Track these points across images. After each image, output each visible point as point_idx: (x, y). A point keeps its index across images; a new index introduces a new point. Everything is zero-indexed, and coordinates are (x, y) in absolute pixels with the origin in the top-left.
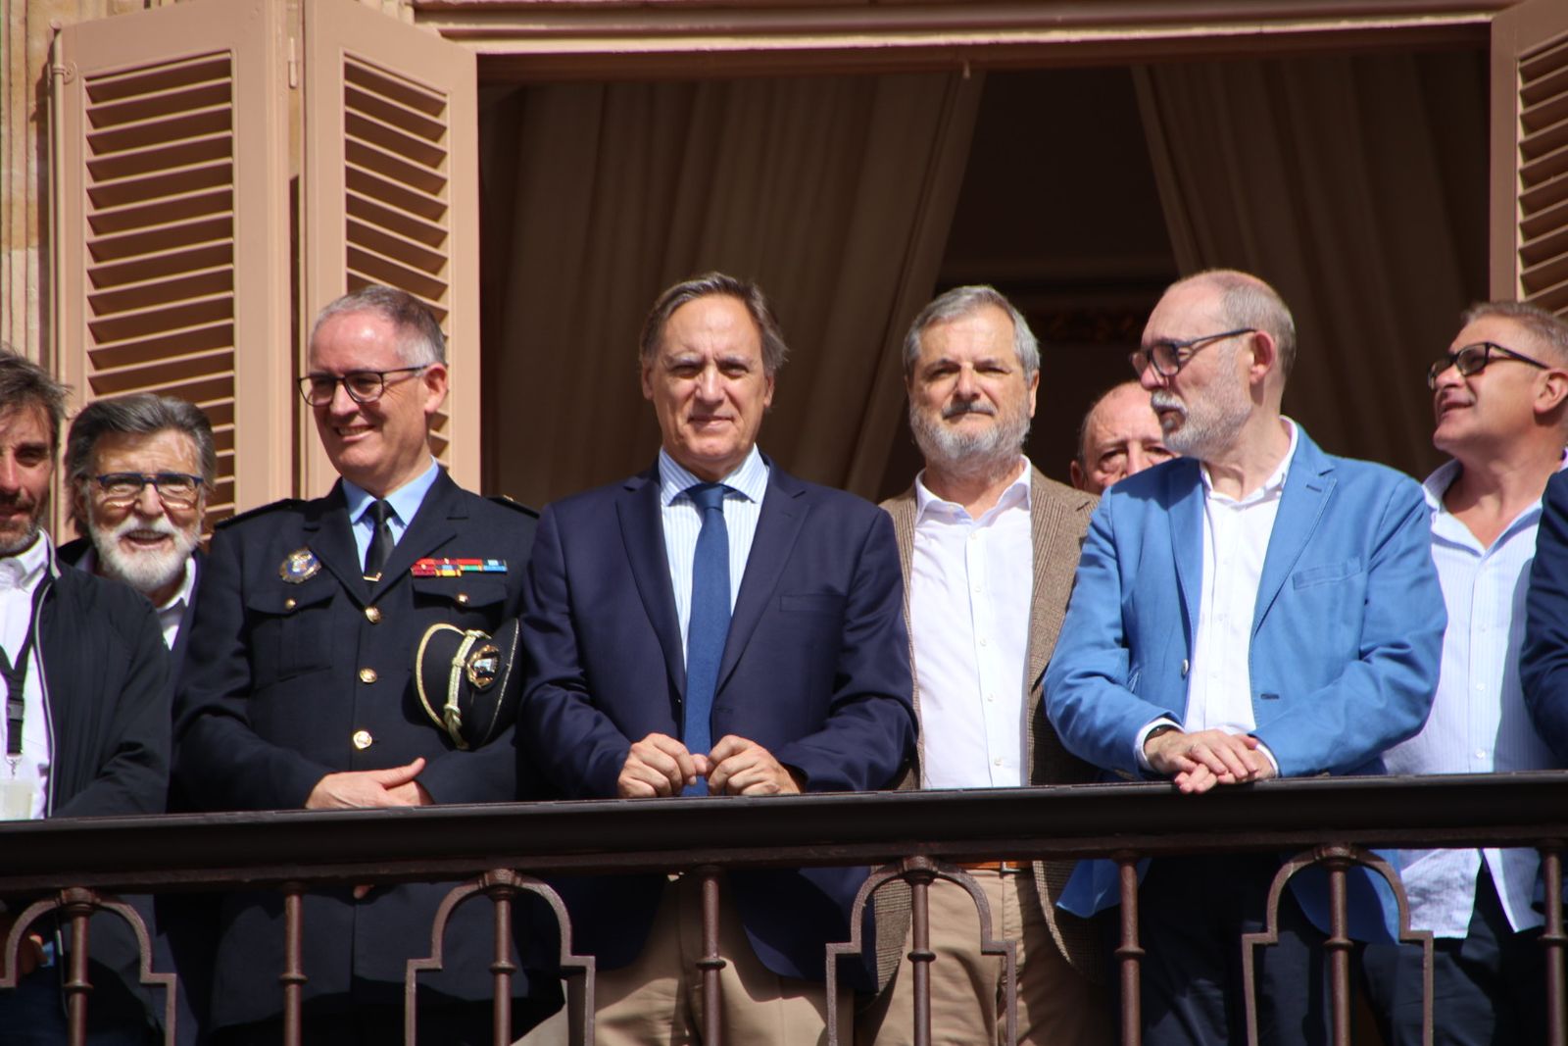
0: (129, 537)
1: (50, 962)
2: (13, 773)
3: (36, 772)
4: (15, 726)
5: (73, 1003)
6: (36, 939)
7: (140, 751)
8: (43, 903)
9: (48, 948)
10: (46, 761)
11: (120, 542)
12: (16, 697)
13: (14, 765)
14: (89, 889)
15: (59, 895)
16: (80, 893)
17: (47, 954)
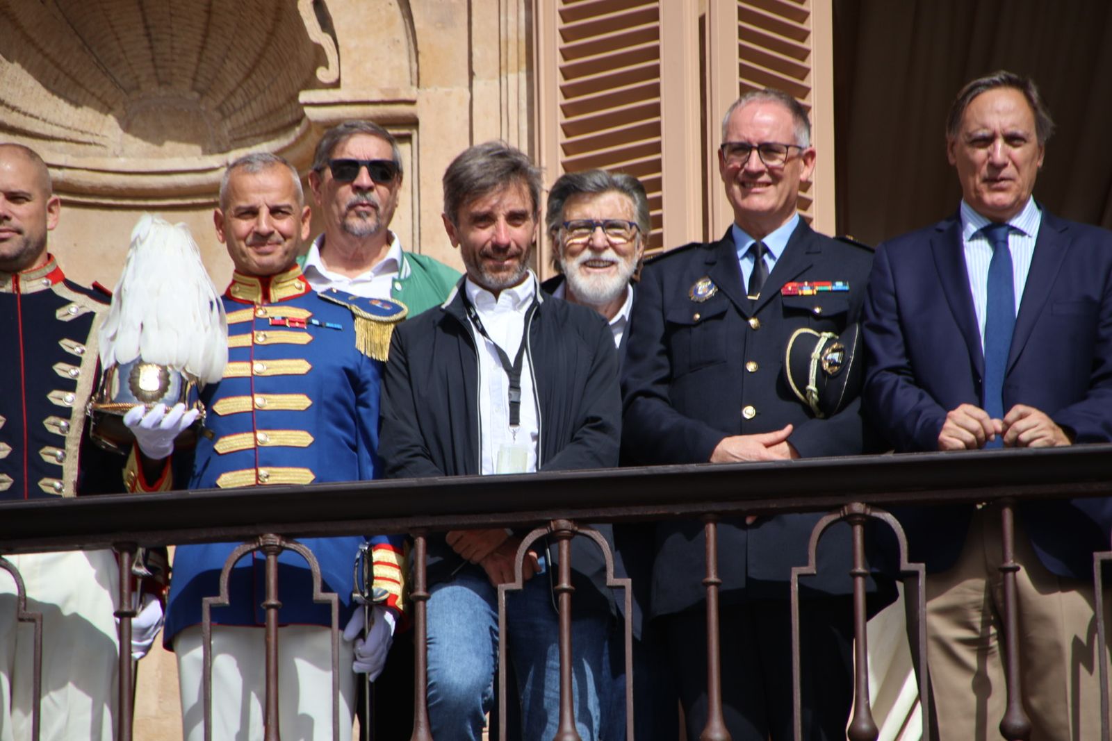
0: (585, 264)
1: (544, 570)
2: (514, 439)
3: (530, 438)
4: (515, 406)
5: (562, 600)
6: (533, 554)
7: (600, 422)
8: (539, 531)
9: (541, 561)
10: (536, 431)
11: (580, 268)
12: (515, 386)
13: (514, 433)
14: (569, 520)
15: (550, 525)
16: (563, 523)
17: (541, 565)
